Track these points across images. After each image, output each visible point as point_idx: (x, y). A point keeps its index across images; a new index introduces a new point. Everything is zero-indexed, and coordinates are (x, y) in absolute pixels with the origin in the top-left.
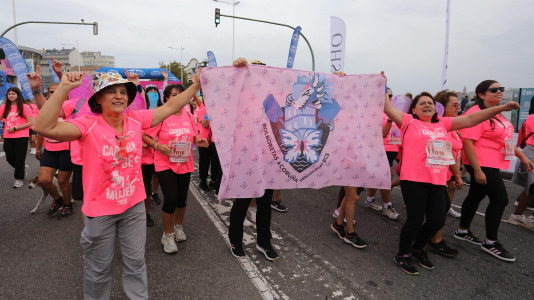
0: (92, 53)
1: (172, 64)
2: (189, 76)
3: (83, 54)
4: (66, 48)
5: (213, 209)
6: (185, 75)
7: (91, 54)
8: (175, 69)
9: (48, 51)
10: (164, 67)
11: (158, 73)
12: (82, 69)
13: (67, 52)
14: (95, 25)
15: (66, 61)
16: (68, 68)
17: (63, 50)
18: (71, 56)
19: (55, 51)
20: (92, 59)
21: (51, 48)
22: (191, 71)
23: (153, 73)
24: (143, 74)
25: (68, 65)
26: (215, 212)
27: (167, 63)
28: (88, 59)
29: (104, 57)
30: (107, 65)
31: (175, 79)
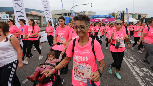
0: (90, 12)
1: (112, 13)
2: (118, 16)
3: (88, 12)
4: (84, 11)
5: (128, 60)
6: (116, 16)
8: (114, 14)
10: (110, 14)
11: (109, 16)
13: (84, 12)
14: (91, 4)
19: (82, 12)
21: (81, 12)
22: (118, 15)
23: (107, 16)
26: (128, 62)
27: (111, 13)
28: (89, 14)
29: (93, 12)
30: (94, 15)
31: (113, 17)
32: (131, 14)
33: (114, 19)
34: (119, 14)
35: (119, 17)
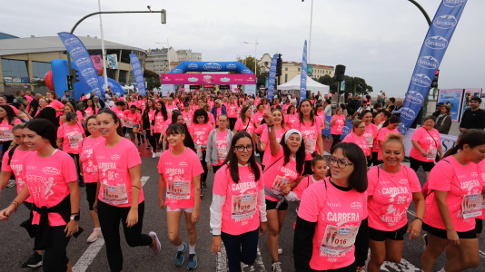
1: (248, 59)
2: (261, 69)
3: (178, 52)
6: (258, 68)
7: (184, 52)
8: (250, 63)
9: (153, 50)
10: (241, 61)
11: (234, 66)
12: (175, 64)
16: (167, 63)
17: (164, 49)
18: (168, 53)
19: (157, 50)
20: (185, 56)
22: (263, 65)
24: (219, 67)
25: (166, 61)
27: (243, 58)
28: (182, 56)
29: (194, 54)
31: (249, 71)
32: (295, 64)
33: (249, 75)
34: (266, 63)
35: (267, 70)
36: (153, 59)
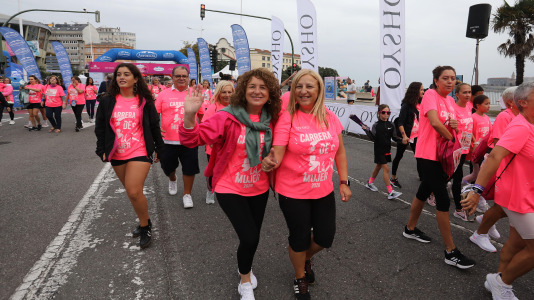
0: (110, 29)
3: (100, 30)
4: (79, 23)
7: (109, 31)
9: (58, 26)
12: (96, 46)
13: (81, 27)
15: (79, 38)
16: (82, 45)
17: (76, 25)
18: (84, 31)
19: (66, 25)
20: (111, 36)
23: (167, 55)
24: (155, 56)
25: (82, 41)
29: (124, 33)
30: (126, 43)
34: (223, 50)
35: (224, 58)
36: (59, 38)
